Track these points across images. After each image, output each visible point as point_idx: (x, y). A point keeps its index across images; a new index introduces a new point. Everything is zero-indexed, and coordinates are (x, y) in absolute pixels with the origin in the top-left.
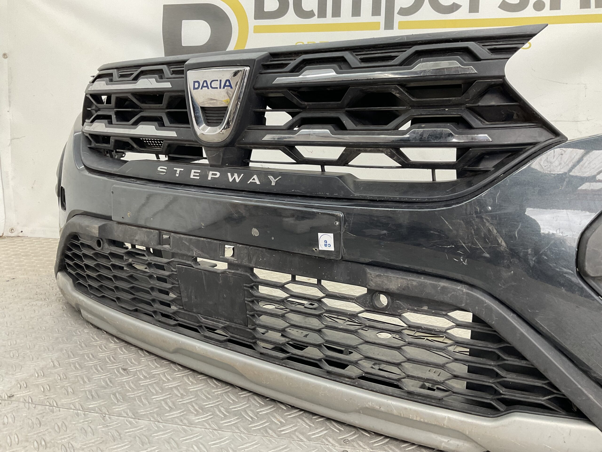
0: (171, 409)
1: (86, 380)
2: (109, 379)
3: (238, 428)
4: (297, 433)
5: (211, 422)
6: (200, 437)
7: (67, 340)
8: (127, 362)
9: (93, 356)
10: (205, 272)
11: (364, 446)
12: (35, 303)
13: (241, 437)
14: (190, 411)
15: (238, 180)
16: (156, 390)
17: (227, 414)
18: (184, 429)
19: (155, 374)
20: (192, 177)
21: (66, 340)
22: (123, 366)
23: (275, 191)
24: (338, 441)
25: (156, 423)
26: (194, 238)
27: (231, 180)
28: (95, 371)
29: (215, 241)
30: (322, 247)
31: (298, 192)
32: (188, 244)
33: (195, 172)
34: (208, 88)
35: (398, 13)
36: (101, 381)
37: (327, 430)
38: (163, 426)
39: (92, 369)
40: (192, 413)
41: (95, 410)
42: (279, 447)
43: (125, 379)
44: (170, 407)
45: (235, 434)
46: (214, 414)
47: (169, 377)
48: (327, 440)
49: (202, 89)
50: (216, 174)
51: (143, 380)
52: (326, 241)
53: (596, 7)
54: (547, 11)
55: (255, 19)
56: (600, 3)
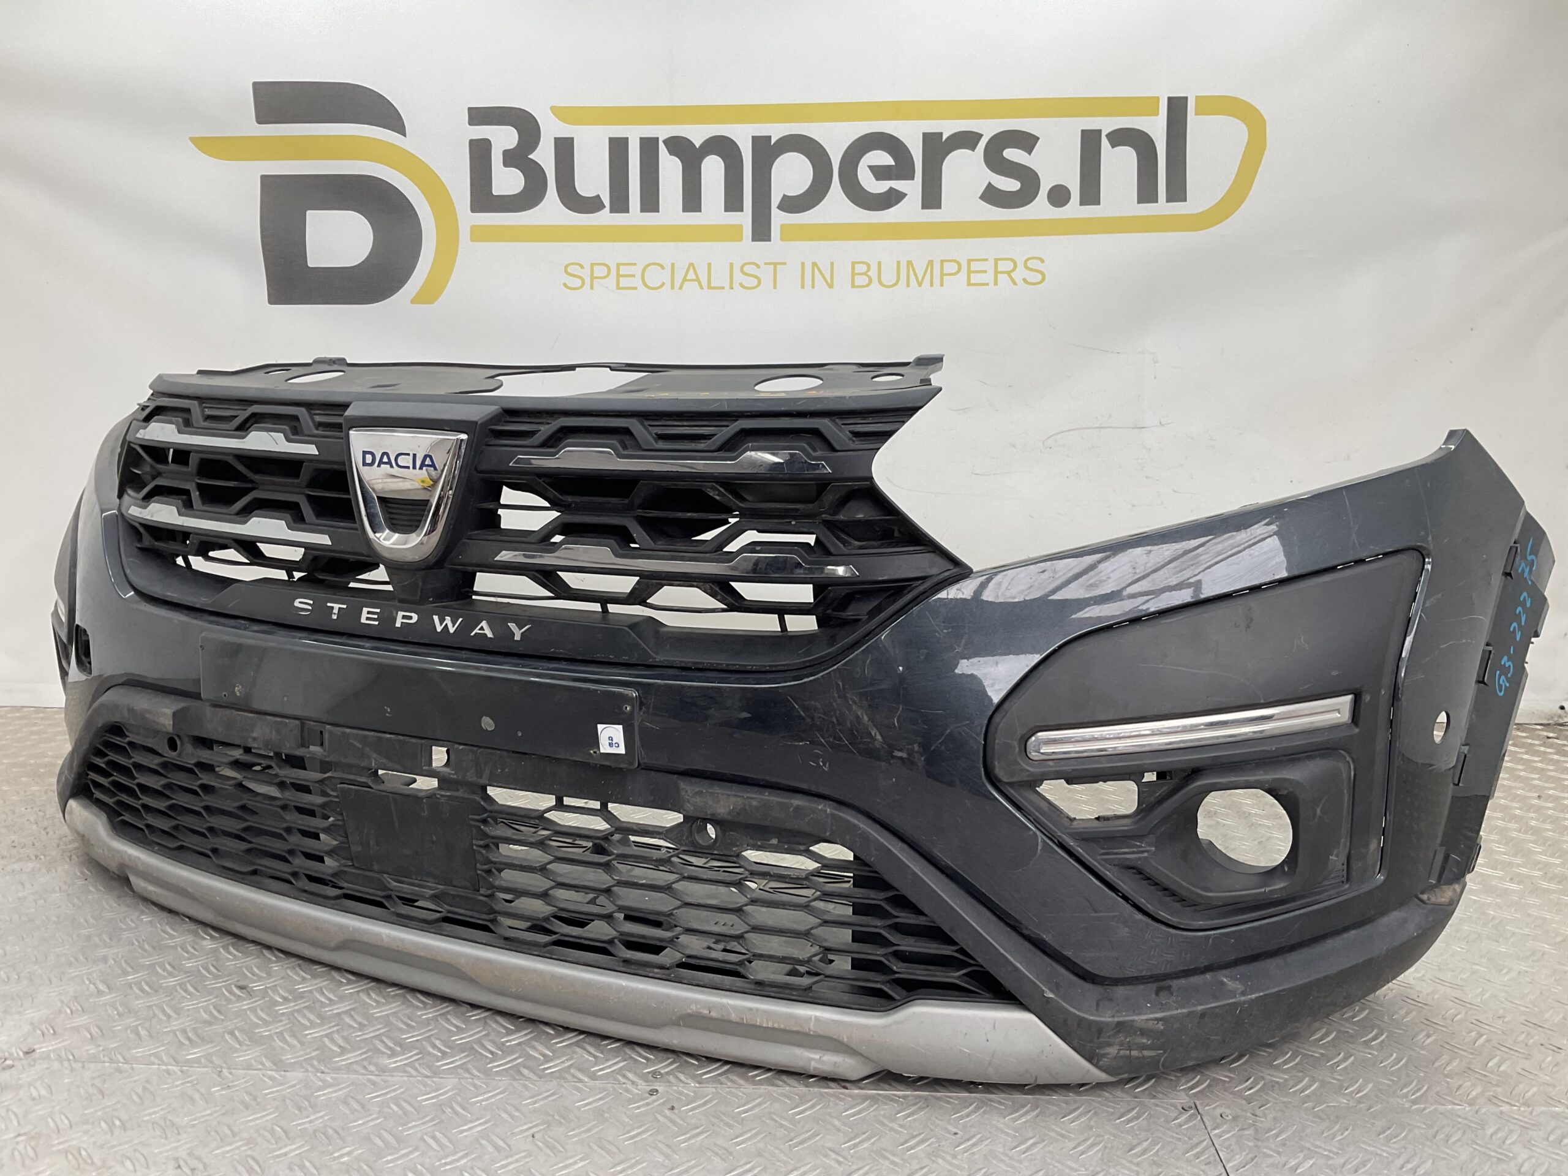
0: (343, 1051)
1: (169, 1011)
2: (215, 1008)
3: (467, 1071)
4: (572, 1071)
5: (420, 1065)
6: (402, 1090)
7: (110, 939)
8: (244, 974)
9: (174, 968)
10: (394, 796)
11: (685, 1080)
12: (17, 867)
13: (475, 1086)
14: (379, 1049)
15: (452, 630)
16: (309, 1020)
17: (448, 1051)
18: (369, 1080)
19: (305, 992)
20: (363, 620)
21: (108, 941)
22: (238, 981)
23: (521, 650)
24: (643, 1077)
25: (319, 1074)
26: (372, 733)
27: (439, 629)
28: (184, 994)
29: (413, 740)
30: (605, 748)
31: (561, 653)
32: (359, 746)
33: (369, 613)
34: (392, 466)
35: (779, 207)
36: (199, 1012)
37: (625, 1060)
38: (332, 1078)
39: (177, 991)
40: (383, 1053)
41: (200, 1063)
42: (541, 1094)
43: (245, 1005)
44: (340, 1047)
45: (463, 1082)
46: (423, 1052)
47: (331, 996)
48: (624, 1076)
49: (379, 466)
50: (410, 618)
51: (281, 1004)
52: (611, 738)
53: (1168, 201)
54: (1074, 209)
55: (473, 210)
56: (1177, 192)
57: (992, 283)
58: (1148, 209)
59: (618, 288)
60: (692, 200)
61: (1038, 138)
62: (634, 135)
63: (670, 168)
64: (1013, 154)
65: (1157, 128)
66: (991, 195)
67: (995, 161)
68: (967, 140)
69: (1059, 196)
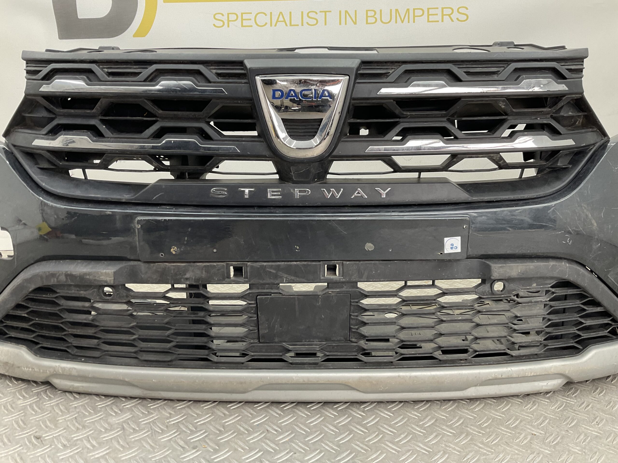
2: (18, 455)
8: (41, 426)
19: (77, 440)
22: (36, 432)
43: (39, 452)
47: (94, 443)
51: (62, 451)
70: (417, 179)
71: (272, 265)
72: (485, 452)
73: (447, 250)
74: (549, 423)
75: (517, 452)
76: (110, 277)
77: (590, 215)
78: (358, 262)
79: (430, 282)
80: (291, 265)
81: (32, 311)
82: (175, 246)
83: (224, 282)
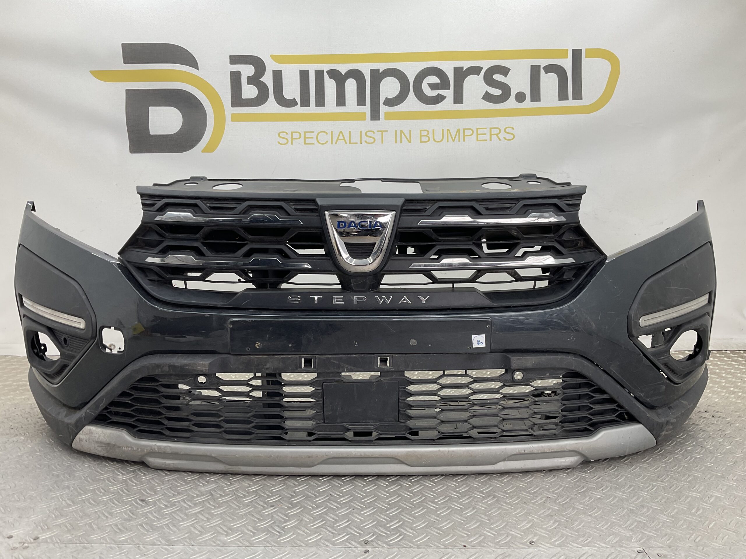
0: (201, 533)
1: (106, 514)
2: (130, 512)
3: (268, 542)
4: (322, 541)
5: (243, 540)
6: (236, 554)
7: (70, 477)
9: (105, 491)
11: (382, 545)
12: (15, 439)
13: (273, 550)
14: (220, 532)
16: (181, 517)
17: (256, 532)
18: (217, 549)
19: (175, 502)
21: (69, 477)
22: (140, 497)
24: (359, 543)
25: (191, 547)
28: (113, 505)
35: (383, 104)
36: (122, 514)
37: (348, 535)
38: (198, 549)
39: (109, 503)
40: (223, 534)
41: (127, 542)
42: (309, 554)
43: (146, 509)
44: (199, 531)
45: (267, 548)
46: (242, 532)
47: (190, 504)
48: (350, 543)
51: (164, 509)
53: (573, 99)
54: (527, 103)
55: (232, 106)
56: (578, 95)
57: (489, 139)
58: (564, 103)
59: (305, 144)
60: (341, 100)
61: (510, 69)
62: (312, 69)
63: (330, 85)
64: (497, 77)
65: (567, 64)
66: (488, 97)
67: (489, 80)
68: (476, 70)
69: (520, 97)
70: (451, 289)
71: (336, 358)
72: (506, 508)
73: (475, 345)
74: (563, 490)
75: (531, 508)
76: (206, 367)
77: (589, 318)
78: (404, 355)
79: (463, 372)
80: (350, 357)
81: (135, 398)
82: (259, 341)
83: (297, 371)
